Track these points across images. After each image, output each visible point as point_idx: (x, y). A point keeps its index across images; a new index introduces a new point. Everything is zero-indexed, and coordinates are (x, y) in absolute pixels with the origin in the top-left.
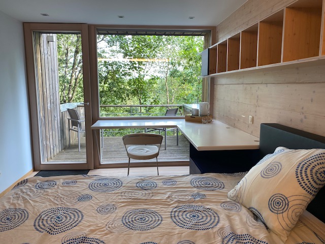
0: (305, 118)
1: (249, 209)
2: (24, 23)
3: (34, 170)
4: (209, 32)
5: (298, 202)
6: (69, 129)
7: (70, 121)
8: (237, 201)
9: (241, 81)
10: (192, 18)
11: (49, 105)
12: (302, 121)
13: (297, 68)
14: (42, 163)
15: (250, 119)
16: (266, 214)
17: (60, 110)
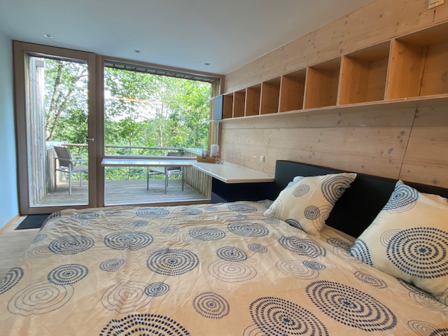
0: (314, 154)
1: (285, 221)
2: (13, 41)
3: (21, 214)
4: (217, 80)
5: (325, 210)
6: (56, 170)
7: (57, 160)
8: (275, 217)
9: (252, 126)
10: (208, 64)
11: (36, 139)
12: (310, 157)
13: (308, 116)
14: (31, 206)
15: (261, 159)
16: (303, 221)
17: (46, 148)
